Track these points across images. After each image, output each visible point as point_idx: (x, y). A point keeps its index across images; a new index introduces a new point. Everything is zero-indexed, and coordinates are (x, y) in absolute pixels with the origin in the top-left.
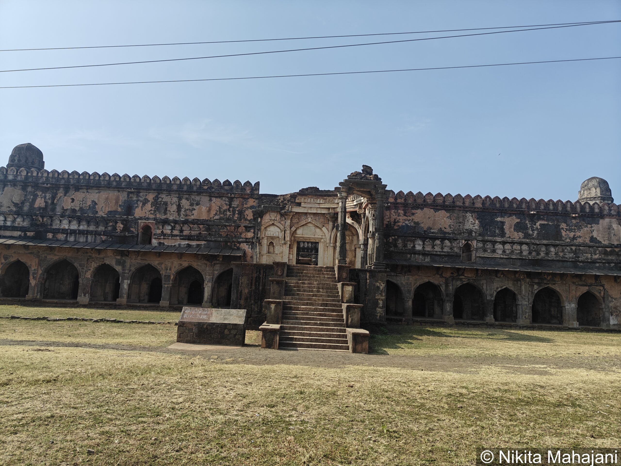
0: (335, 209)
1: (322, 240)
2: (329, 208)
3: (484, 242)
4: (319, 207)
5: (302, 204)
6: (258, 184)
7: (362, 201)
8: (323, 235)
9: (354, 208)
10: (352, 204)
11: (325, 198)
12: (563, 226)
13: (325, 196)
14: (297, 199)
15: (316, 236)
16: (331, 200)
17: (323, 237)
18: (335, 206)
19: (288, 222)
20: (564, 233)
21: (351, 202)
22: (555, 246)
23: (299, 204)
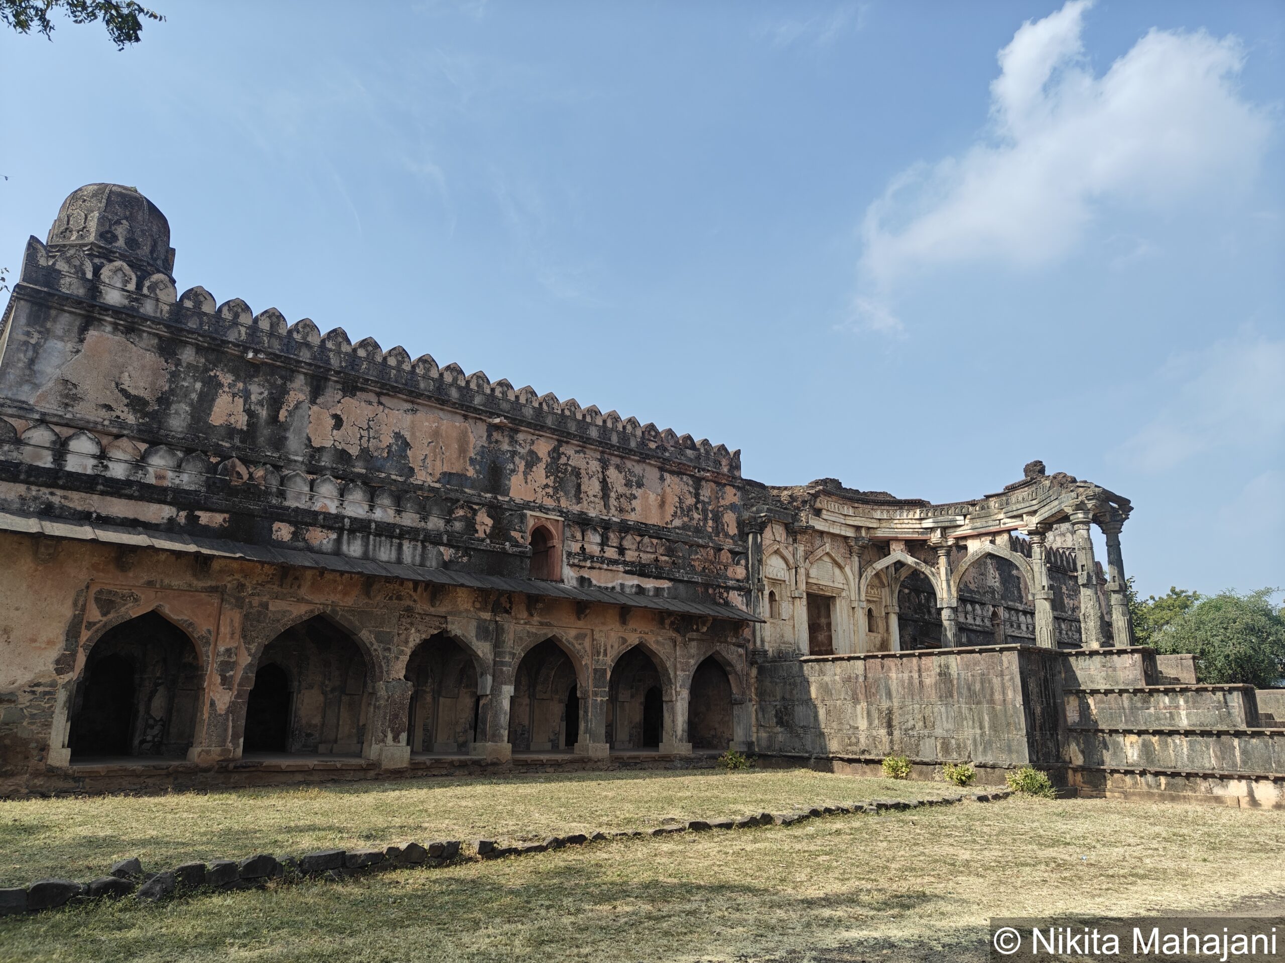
0: (872, 531)
1: (844, 594)
2: (858, 528)
3: (1009, 609)
4: (844, 522)
5: (824, 512)
6: (738, 453)
7: (958, 523)
8: (845, 582)
9: (922, 533)
10: (919, 526)
11: (856, 505)
12: (1064, 589)
13: (858, 501)
14: (818, 500)
15: (836, 585)
16: (867, 511)
17: (846, 587)
18: (875, 526)
19: (801, 549)
20: (1066, 602)
21: (914, 521)
22: (1064, 620)
23: (818, 512)
